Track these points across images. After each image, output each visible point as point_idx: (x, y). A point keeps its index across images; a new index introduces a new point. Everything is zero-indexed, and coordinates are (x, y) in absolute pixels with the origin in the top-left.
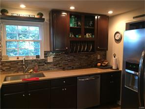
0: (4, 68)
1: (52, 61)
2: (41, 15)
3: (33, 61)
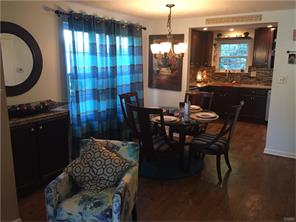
0: (216, 78)
1: (255, 75)
3: (237, 74)
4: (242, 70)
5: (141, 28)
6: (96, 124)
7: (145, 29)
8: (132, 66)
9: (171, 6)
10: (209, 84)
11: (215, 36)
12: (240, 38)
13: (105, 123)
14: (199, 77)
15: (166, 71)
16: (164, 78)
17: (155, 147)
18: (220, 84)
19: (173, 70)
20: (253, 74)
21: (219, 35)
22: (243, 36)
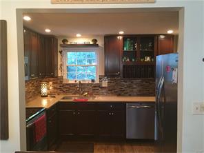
0: (65, 90)
1: (107, 86)
2: (95, 41)
3: (88, 84)
4: (93, 81)
11: (60, 42)
12: (88, 45)
14: (44, 90)
20: (105, 84)
21: (65, 41)
22: (91, 43)
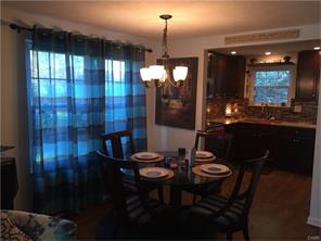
0: (249, 113)
1: (300, 111)
3: (277, 108)
4: (283, 104)
5: (144, 50)
6: (70, 172)
7: (150, 51)
8: (129, 97)
9: (166, 17)
10: (241, 120)
11: (248, 62)
12: (280, 63)
13: (85, 171)
14: (228, 111)
15: (176, 104)
16: (174, 112)
17: (133, 215)
18: (254, 120)
19: (184, 103)
20: (298, 109)
21: (253, 60)
22: (283, 61)
